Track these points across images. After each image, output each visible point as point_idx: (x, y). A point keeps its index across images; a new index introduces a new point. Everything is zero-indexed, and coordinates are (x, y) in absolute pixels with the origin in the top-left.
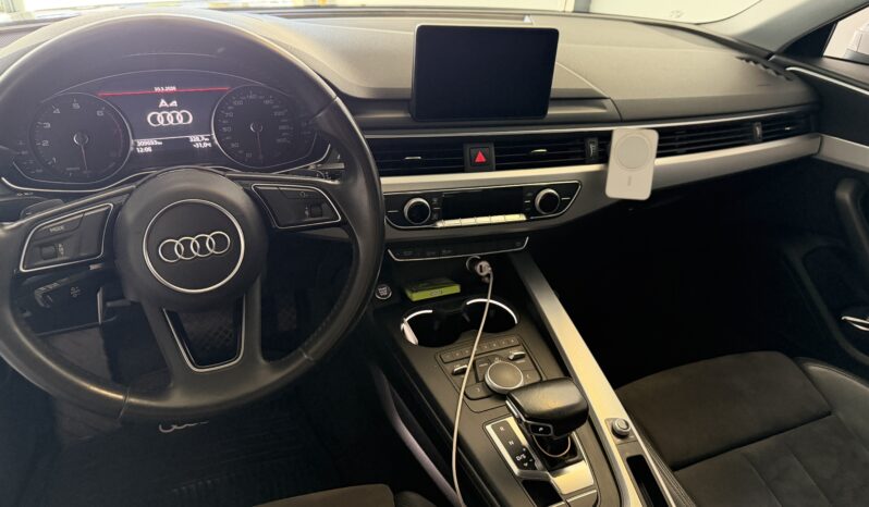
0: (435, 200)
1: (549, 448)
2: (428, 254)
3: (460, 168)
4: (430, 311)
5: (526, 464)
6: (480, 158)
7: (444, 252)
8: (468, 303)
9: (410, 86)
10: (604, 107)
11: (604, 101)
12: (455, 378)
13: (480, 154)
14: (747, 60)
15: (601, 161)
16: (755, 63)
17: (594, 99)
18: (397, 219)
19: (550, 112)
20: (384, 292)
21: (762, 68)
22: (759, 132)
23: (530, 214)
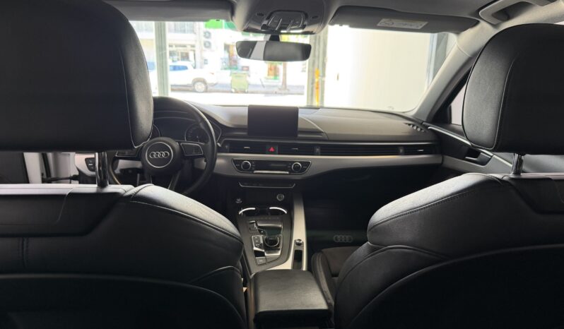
0: (253, 163)
1: (268, 243)
3: (264, 152)
4: (254, 209)
5: (258, 247)
6: (272, 150)
8: (271, 208)
10: (322, 135)
12: (249, 224)
13: (272, 148)
14: (410, 125)
15: (321, 155)
16: (413, 126)
17: (319, 132)
18: (239, 168)
19: (299, 135)
20: (239, 201)
21: (415, 128)
22: (401, 151)
23: (291, 171)
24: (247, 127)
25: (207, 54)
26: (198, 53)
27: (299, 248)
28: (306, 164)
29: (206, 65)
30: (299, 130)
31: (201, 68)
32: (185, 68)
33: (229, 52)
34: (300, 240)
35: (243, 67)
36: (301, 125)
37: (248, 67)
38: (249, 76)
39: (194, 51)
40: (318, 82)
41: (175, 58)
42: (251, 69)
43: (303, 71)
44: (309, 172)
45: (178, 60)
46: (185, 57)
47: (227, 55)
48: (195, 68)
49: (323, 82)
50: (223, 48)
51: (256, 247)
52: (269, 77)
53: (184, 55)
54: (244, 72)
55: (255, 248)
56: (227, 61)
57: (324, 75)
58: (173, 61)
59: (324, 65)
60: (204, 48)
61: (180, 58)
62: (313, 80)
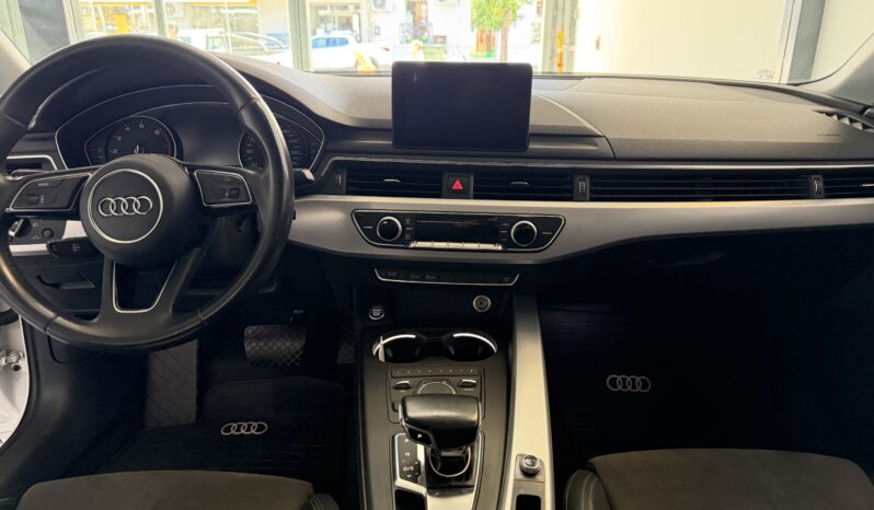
0: (408, 221)
1: (439, 465)
2: (412, 276)
3: (436, 193)
4: (413, 336)
5: (409, 476)
6: (458, 186)
7: (428, 277)
8: (455, 335)
9: (389, 116)
10: (596, 145)
11: (597, 140)
12: (393, 391)
13: (458, 182)
14: (830, 114)
15: (592, 200)
16: (840, 117)
17: (586, 137)
18: (370, 235)
19: (532, 146)
20: (377, 313)
21: (846, 121)
22: (817, 185)
23: (508, 245)
24: (390, 126)
25: (380, 19)
26: (364, 18)
27: (530, 489)
28: (552, 224)
29: (378, 37)
30: (530, 131)
31: (369, 41)
32: (344, 42)
33: (414, 13)
34: (533, 458)
35: (436, 37)
36: (537, 118)
37: (444, 38)
38: (446, 52)
39: (359, 15)
40: (561, 54)
41: (330, 26)
42: (449, 40)
43: (535, 41)
44: (559, 248)
45: (334, 29)
46: (346, 24)
47: (410, 19)
48: (359, 42)
49: (571, 54)
50: (404, 6)
51: (403, 476)
52: (479, 53)
53: (344, 21)
54: (437, 45)
55: (401, 483)
56: (411, 30)
57: (572, 43)
58: (326, 31)
59: (573, 23)
60: (374, 8)
61: (336, 26)
62: (553, 51)
